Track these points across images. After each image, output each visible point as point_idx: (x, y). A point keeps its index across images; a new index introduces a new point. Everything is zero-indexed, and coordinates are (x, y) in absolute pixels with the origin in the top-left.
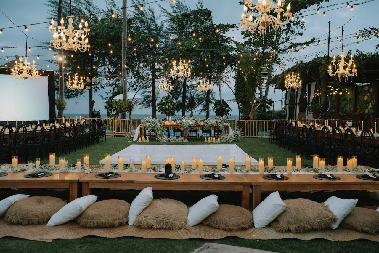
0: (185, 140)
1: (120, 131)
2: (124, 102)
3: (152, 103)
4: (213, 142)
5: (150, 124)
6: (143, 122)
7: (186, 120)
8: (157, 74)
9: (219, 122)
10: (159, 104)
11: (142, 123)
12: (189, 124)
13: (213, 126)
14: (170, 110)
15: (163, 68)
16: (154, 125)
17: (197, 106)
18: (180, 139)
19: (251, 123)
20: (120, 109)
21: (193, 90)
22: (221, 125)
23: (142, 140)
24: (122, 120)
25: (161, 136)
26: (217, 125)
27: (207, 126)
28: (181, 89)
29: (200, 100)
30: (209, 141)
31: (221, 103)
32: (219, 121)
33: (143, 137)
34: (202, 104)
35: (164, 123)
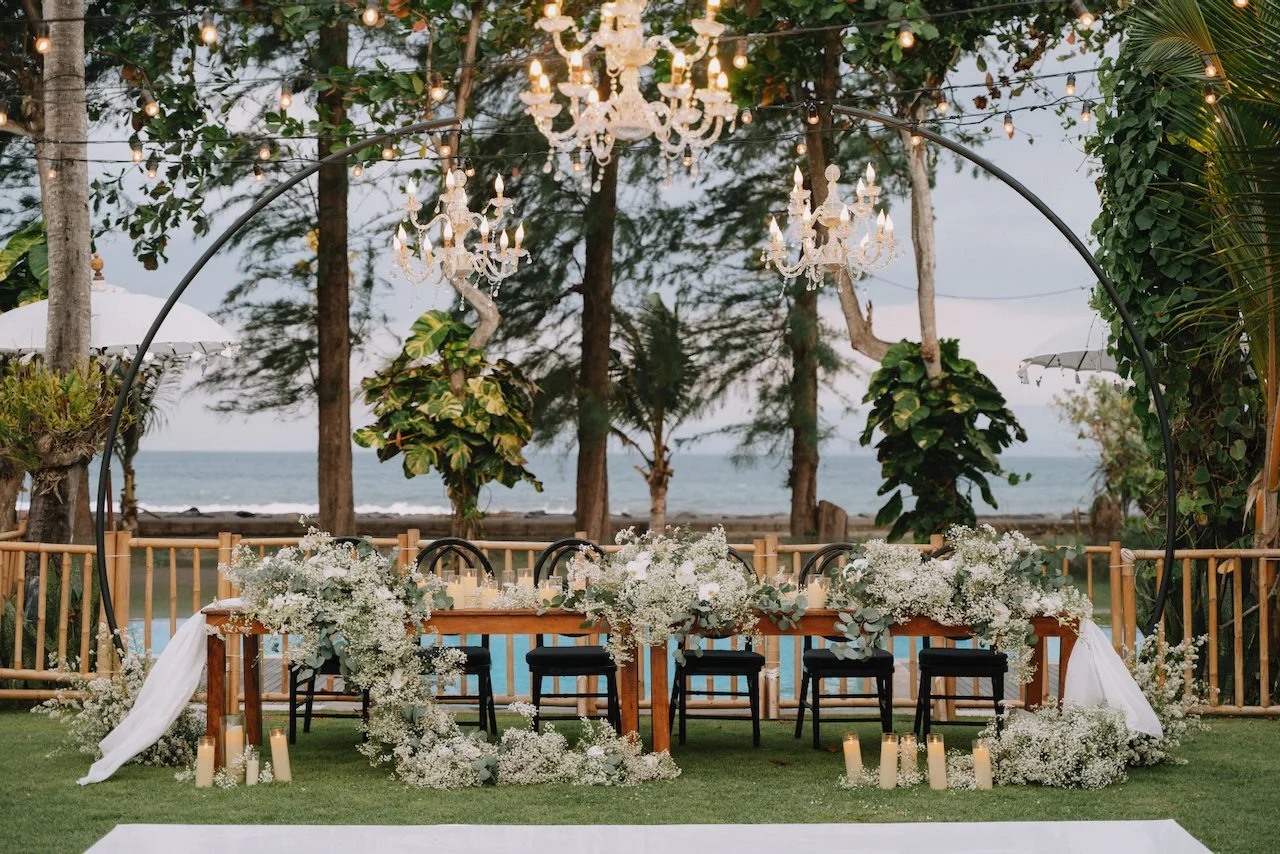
0: (651, 760)
1: (18, 657)
2: (53, 381)
3: (315, 366)
4: (925, 782)
5: (305, 600)
6: (235, 580)
7: (657, 559)
8: (360, 117)
9: (986, 588)
10: (381, 383)
11: (222, 588)
12: (687, 600)
13: (917, 621)
14: (479, 437)
15: (411, 66)
16: (341, 618)
17: (715, 395)
18: (595, 751)
19: (1263, 581)
20: (20, 445)
21: (677, 258)
22: (999, 607)
23: (219, 762)
24: (38, 554)
25: (411, 721)
26: (958, 617)
27: (860, 621)
28: (567, 249)
29: (738, 341)
30: (887, 775)
31: (935, 370)
32: (980, 571)
33: (234, 733)
34: (755, 373)
35: (443, 592)
